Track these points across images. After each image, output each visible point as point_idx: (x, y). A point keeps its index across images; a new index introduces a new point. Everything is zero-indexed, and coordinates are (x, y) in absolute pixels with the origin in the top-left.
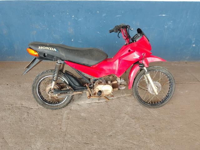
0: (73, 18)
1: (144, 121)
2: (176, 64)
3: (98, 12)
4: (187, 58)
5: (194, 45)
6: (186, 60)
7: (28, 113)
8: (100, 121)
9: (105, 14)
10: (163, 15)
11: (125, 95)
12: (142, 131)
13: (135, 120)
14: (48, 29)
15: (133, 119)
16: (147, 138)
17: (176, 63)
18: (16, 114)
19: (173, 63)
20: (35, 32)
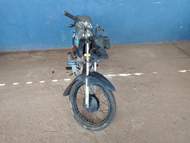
0: (82, 8)
3: (104, 2)
4: (176, 38)
5: (182, 27)
9: (110, 4)
10: (158, 3)
14: (60, 19)
20: (49, 22)
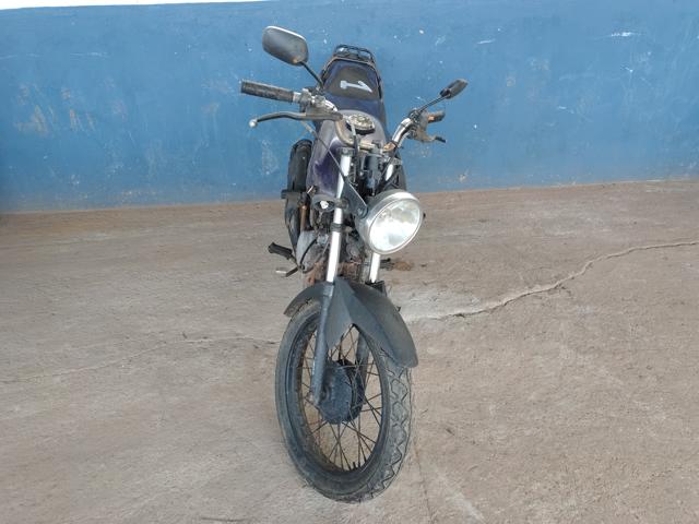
1: (618, 358)
2: (658, 189)
3: (422, 32)
4: (691, 167)
6: (687, 175)
7: (267, 356)
8: (490, 365)
9: (443, 38)
10: (625, 34)
11: (537, 288)
12: (622, 383)
13: (591, 356)
15: (585, 353)
16: (643, 400)
17: (657, 184)
18: (233, 362)
19: (648, 184)
20: (218, 105)
